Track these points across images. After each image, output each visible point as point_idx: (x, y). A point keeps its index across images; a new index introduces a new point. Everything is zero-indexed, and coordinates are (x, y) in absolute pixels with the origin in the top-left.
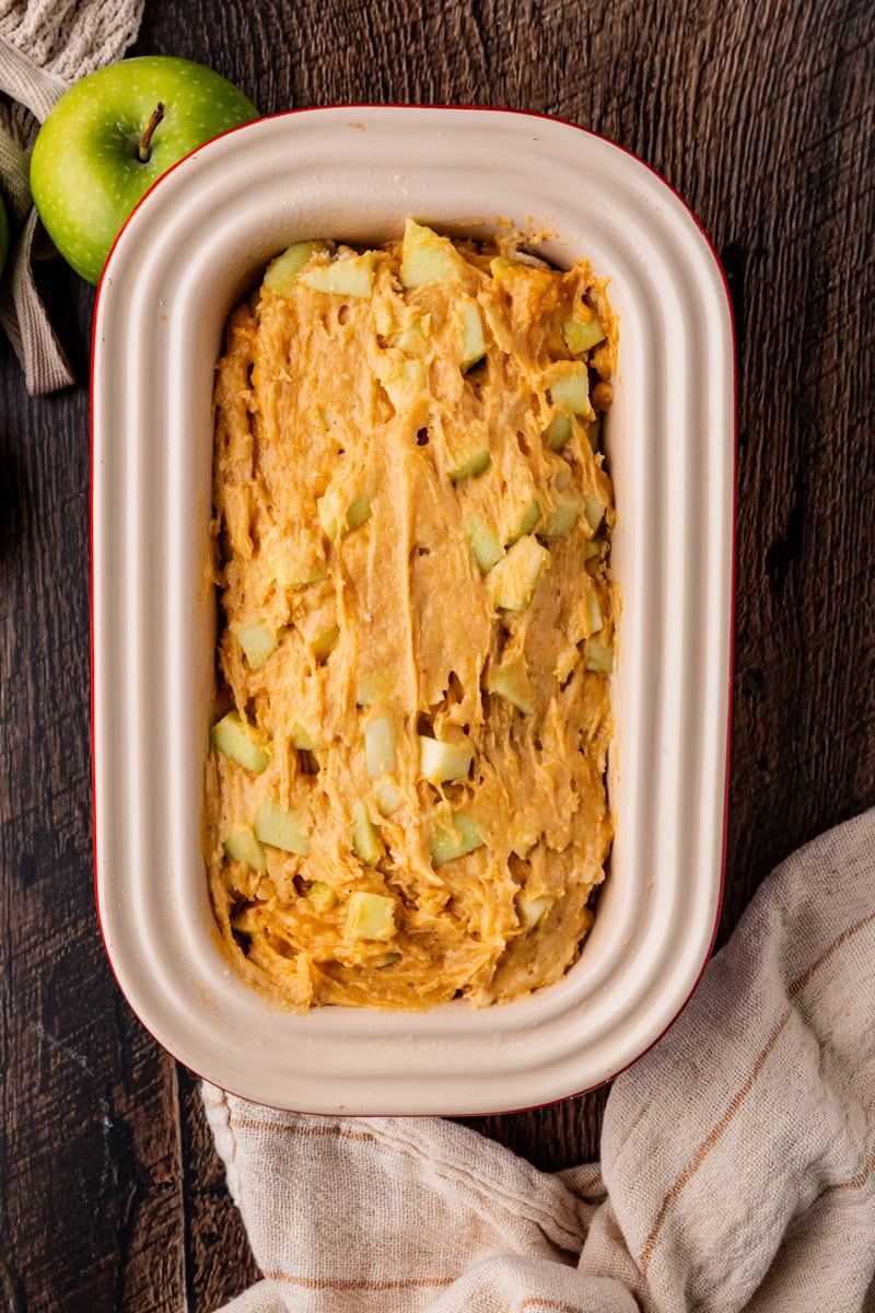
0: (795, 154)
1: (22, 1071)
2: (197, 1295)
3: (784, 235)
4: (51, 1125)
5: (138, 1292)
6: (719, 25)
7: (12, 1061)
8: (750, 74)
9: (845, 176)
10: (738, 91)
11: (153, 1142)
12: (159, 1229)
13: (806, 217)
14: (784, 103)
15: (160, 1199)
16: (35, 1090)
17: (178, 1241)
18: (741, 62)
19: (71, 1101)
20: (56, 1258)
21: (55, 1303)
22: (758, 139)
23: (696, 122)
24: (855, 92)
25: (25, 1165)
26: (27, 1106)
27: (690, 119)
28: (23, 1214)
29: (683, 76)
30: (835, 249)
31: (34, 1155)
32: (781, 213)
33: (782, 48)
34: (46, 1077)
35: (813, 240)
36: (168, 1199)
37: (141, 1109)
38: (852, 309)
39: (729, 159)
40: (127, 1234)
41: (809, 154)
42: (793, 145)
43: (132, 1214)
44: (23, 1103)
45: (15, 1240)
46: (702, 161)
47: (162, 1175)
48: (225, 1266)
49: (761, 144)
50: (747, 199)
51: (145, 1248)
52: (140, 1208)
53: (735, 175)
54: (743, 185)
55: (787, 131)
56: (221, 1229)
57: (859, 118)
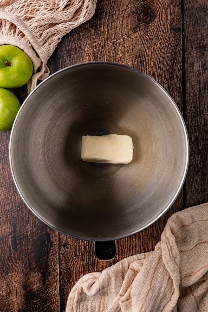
0: (167, 69)
1: (31, 224)
2: (60, 264)
3: (165, 83)
4: (36, 234)
5: (50, 263)
6: (154, 47)
7: (29, 222)
8: (160, 55)
9: (176, 73)
10: (158, 58)
11: (53, 237)
12: (54, 252)
13: (169, 80)
14: (165, 60)
15: (54, 247)
16: (33, 227)
17: (57, 254)
18: (158, 53)
19: (39, 229)
20: (36, 257)
21: (36, 265)
22: (161, 66)
23: (150, 63)
24: (178, 59)
25: (31, 240)
26: (32, 230)
27: (149, 63)
28: (30, 249)
29: (148, 56)
30: (174, 85)
31: (33, 239)
32: (165, 79)
33: (165, 51)
34: (35, 225)
35: (170, 84)
36: (56, 247)
37: (51, 231)
38: (176, 96)
39: (156, 70)
40: (48, 253)
41: (170, 69)
42: (167, 67)
43: (49, 249)
44: (31, 229)
45: (29, 254)
46: (151, 70)
47: (55, 243)
48: (65, 259)
49: (161, 67)
50: (159, 77)
51: (51, 256)
52: (51, 248)
53: (157, 72)
54: (158, 74)
55: (166, 65)
56: (65, 252)
57: (178, 63)
